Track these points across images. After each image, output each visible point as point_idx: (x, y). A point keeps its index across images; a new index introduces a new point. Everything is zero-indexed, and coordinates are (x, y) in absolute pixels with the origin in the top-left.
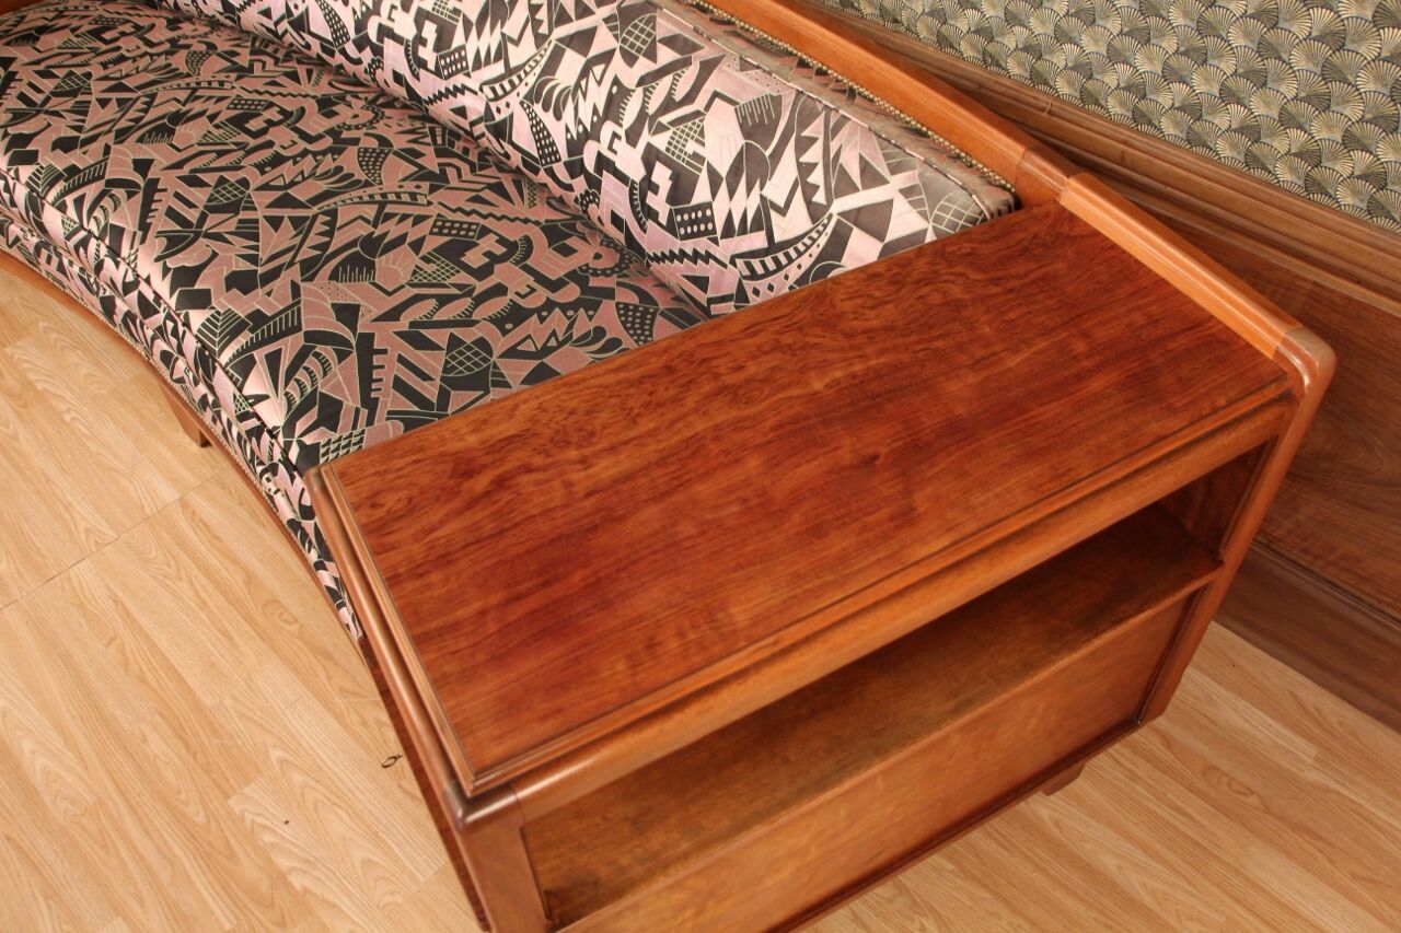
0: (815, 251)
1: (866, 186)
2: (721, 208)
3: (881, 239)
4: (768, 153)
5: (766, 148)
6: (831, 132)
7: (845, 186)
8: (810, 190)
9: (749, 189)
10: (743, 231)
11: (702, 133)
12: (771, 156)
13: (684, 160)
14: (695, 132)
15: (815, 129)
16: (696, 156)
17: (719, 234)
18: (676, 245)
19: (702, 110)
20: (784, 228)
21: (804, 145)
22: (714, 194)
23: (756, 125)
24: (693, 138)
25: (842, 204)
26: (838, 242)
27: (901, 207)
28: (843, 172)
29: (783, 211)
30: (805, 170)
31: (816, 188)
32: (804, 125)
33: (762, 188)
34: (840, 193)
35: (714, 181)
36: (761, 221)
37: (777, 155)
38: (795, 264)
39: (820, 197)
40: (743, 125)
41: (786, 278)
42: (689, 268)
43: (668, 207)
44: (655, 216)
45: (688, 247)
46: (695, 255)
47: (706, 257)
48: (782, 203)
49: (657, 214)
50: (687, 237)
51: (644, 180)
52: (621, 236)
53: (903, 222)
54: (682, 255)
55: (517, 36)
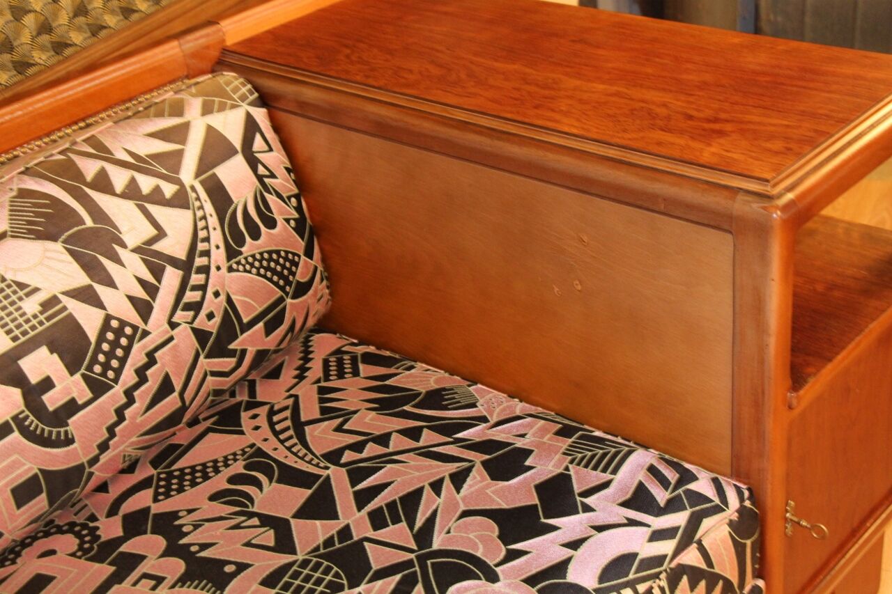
0: (213, 221)
1: (183, 141)
2: (117, 303)
3: (232, 152)
4: (89, 223)
5: (82, 222)
6: (102, 152)
7: (172, 162)
8: (156, 197)
9: (117, 260)
10: (152, 290)
11: (21, 286)
12: (95, 221)
13: (41, 323)
14: (15, 292)
15: (90, 168)
16: (46, 305)
17: (140, 324)
18: (116, 394)
20: (175, 245)
21: (102, 182)
22: (100, 305)
24: (20, 299)
25: (187, 173)
26: (218, 196)
28: (156, 157)
29: (161, 234)
30: (132, 192)
31: (157, 190)
32: (79, 176)
33: (124, 246)
34: (176, 168)
35: (86, 296)
36: (156, 263)
37: (98, 213)
38: (213, 250)
39: (169, 190)
40: (40, 236)
41: (218, 268)
42: (144, 394)
43: (78, 376)
44: (72, 407)
45: (128, 376)
46: (141, 373)
47: (151, 360)
48: (152, 232)
49: (73, 401)
50: (118, 372)
51: (25, 396)
52: (40, 503)
53: (230, 125)
54: (129, 393)
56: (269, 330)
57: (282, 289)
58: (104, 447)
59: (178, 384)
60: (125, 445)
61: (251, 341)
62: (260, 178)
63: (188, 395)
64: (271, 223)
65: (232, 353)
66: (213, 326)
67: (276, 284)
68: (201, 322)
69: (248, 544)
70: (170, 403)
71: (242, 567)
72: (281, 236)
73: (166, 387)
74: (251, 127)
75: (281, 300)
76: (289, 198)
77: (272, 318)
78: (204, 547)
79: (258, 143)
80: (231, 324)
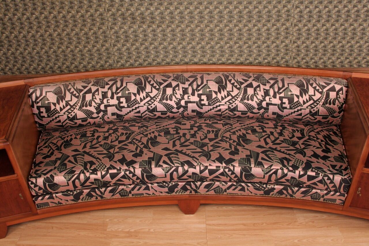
0: (324, 98)
1: (328, 85)
2: (301, 100)
3: (335, 91)
4: (305, 88)
6: (315, 81)
7: (324, 87)
8: (318, 90)
9: (306, 95)
10: (307, 102)
11: (290, 90)
13: (289, 96)
15: (311, 82)
16: (291, 94)
17: (302, 105)
18: (293, 111)
19: (287, 87)
20: (315, 98)
22: (299, 99)
23: (300, 85)
24: (289, 92)
25: (325, 90)
26: (328, 95)
27: (336, 86)
28: (322, 85)
29: (314, 95)
30: (315, 88)
31: (319, 89)
32: (309, 82)
33: (308, 94)
34: (324, 88)
35: (298, 97)
36: (311, 98)
37: (308, 88)
38: (321, 102)
40: (298, 86)
41: (320, 105)
42: (296, 113)
43: (289, 105)
44: (286, 108)
45: (296, 110)
46: (298, 111)
47: (301, 110)
48: (313, 94)
49: (286, 107)
50: (295, 108)
51: (281, 103)
52: (275, 116)
53: (338, 87)
54: (295, 112)
55: (231, 90)
56: (323, 118)
57: (330, 114)
58: (287, 116)
59: (303, 115)
60: (290, 117)
61: (319, 118)
62: (337, 97)
63: (304, 118)
64: (334, 104)
65: (314, 117)
66: (313, 112)
67: (329, 113)
68: (312, 110)
69: (288, 135)
70: (300, 117)
71: (284, 136)
72: (335, 107)
73: (301, 115)
74: (341, 89)
75: (328, 116)
76: (341, 103)
77: (325, 117)
78: (284, 132)
79: (341, 92)
80: (317, 113)
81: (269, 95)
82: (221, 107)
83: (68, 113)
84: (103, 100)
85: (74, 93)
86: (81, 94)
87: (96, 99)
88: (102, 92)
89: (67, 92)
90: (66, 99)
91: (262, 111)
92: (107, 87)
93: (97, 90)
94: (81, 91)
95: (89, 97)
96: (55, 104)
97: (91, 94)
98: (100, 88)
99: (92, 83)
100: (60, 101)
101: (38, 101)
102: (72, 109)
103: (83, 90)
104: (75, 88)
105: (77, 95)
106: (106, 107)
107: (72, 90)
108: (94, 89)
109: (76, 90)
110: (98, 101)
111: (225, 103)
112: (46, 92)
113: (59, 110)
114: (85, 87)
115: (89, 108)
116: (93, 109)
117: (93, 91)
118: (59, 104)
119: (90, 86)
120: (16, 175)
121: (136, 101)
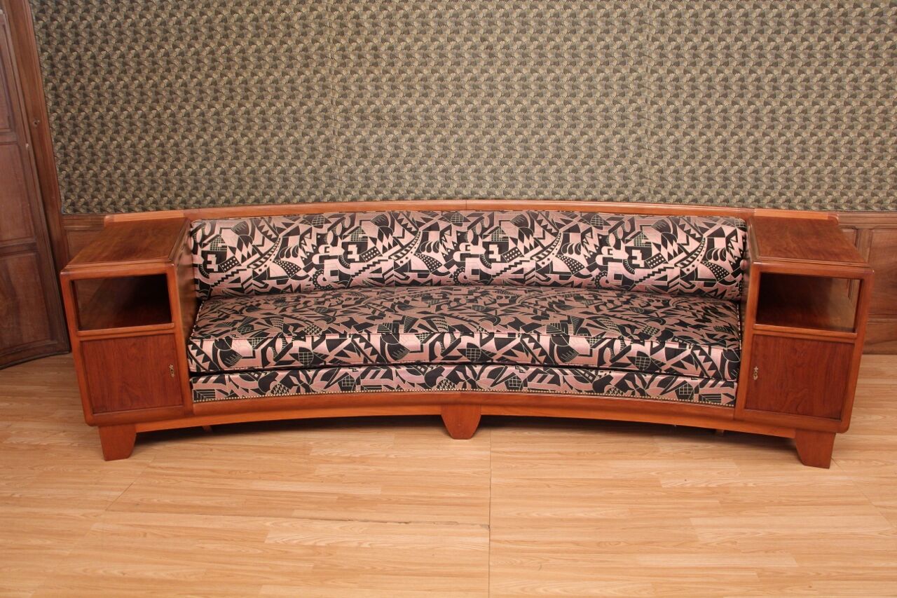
0: (705, 249)
1: (711, 227)
2: (664, 252)
3: (723, 236)
4: (672, 233)
5: (670, 232)
6: (689, 220)
7: (704, 230)
8: (693, 236)
9: (672, 244)
10: (675, 255)
11: (645, 236)
13: (643, 246)
14: (642, 237)
15: (682, 222)
16: (647, 243)
17: (667, 260)
18: (651, 271)
19: (640, 231)
20: (689, 249)
21: (682, 226)
22: (660, 250)
23: (663, 229)
24: (642, 239)
25: (705, 235)
26: (711, 244)
27: (725, 227)
28: (700, 227)
29: (688, 244)
30: (687, 232)
31: (694, 234)
32: (678, 222)
33: (676, 241)
34: (704, 232)
35: (658, 247)
36: (681, 249)
37: (675, 232)
38: (700, 256)
39: (698, 236)
40: (658, 230)
41: (698, 260)
42: (657, 276)
43: (643, 261)
44: (638, 266)
45: (656, 269)
46: (660, 271)
47: (665, 270)
48: (686, 242)
50: (654, 267)
51: (629, 257)
52: (620, 282)
53: (728, 230)
54: (654, 273)
55: (542, 236)
56: (706, 285)
57: (717, 278)
58: (641, 280)
59: (669, 280)
60: (647, 283)
61: (699, 284)
62: (727, 247)
63: (671, 284)
64: (723, 259)
65: (690, 283)
66: (687, 273)
67: (715, 275)
68: (685, 270)
69: (639, 304)
70: (664, 283)
71: (632, 305)
72: (726, 265)
73: (665, 278)
74: (734, 233)
75: (714, 280)
76: (735, 257)
77: (709, 283)
78: (633, 301)
79: (734, 238)
80: (694, 275)
81: (608, 245)
82: (524, 265)
83: (254, 267)
84: (318, 247)
85: (269, 234)
86: (281, 236)
87: (306, 244)
88: (318, 234)
89: (257, 231)
90: (255, 243)
91: (596, 272)
92: (326, 226)
93: (310, 231)
94: (281, 230)
95: (293, 241)
96: (233, 250)
97: (298, 237)
98: (313, 228)
99: (302, 219)
100: (244, 245)
101: (205, 242)
102: (263, 260)
103: (284, 230)
104: (272, 225)
105: (274, 236)
106: (322, 259)
107: (266, 228)
108: (303, 228)
109: (273, 229)
110: (309, 249)
111: (531, 259)
112: (221, 229)
113: (239, 259)
114: (288, 225)
115: (292, 259)
116: (298, 262)
117: (301, 232)
118: (241, 250)
119: (297, 223)
120: (172, 325)
121: (375, 252)
